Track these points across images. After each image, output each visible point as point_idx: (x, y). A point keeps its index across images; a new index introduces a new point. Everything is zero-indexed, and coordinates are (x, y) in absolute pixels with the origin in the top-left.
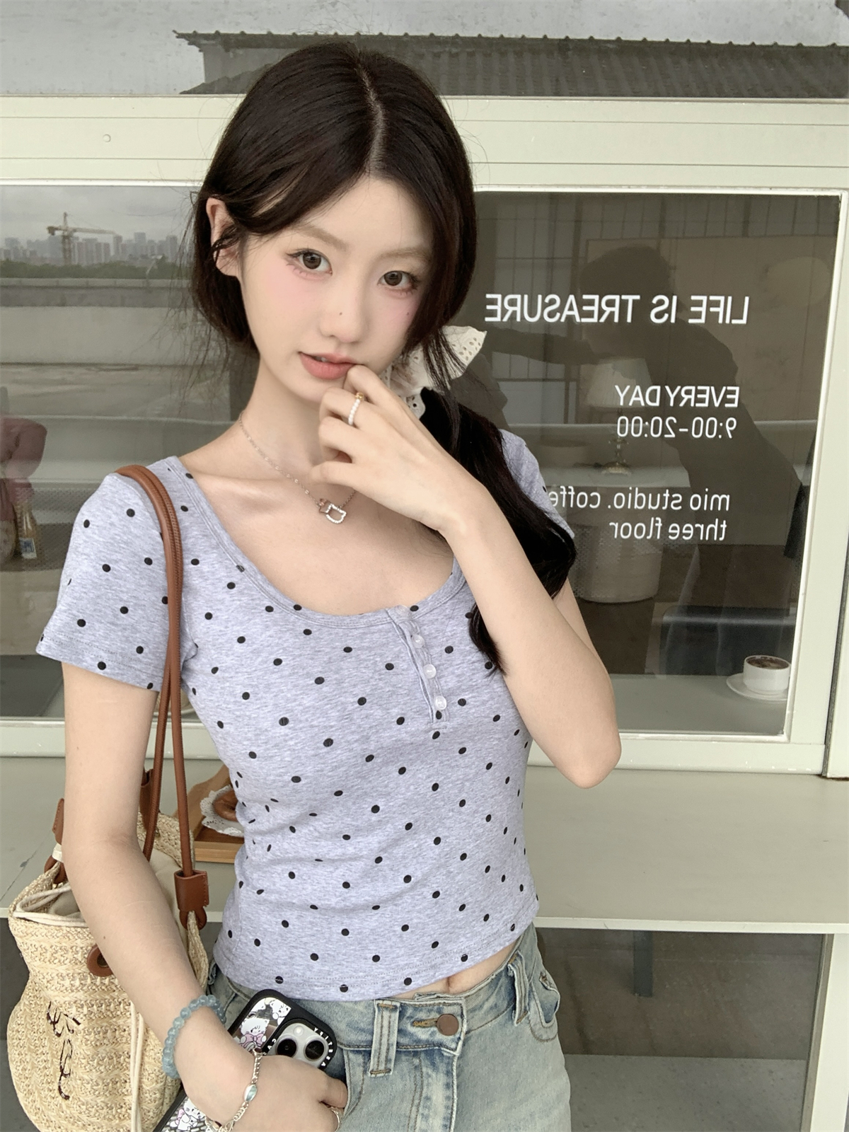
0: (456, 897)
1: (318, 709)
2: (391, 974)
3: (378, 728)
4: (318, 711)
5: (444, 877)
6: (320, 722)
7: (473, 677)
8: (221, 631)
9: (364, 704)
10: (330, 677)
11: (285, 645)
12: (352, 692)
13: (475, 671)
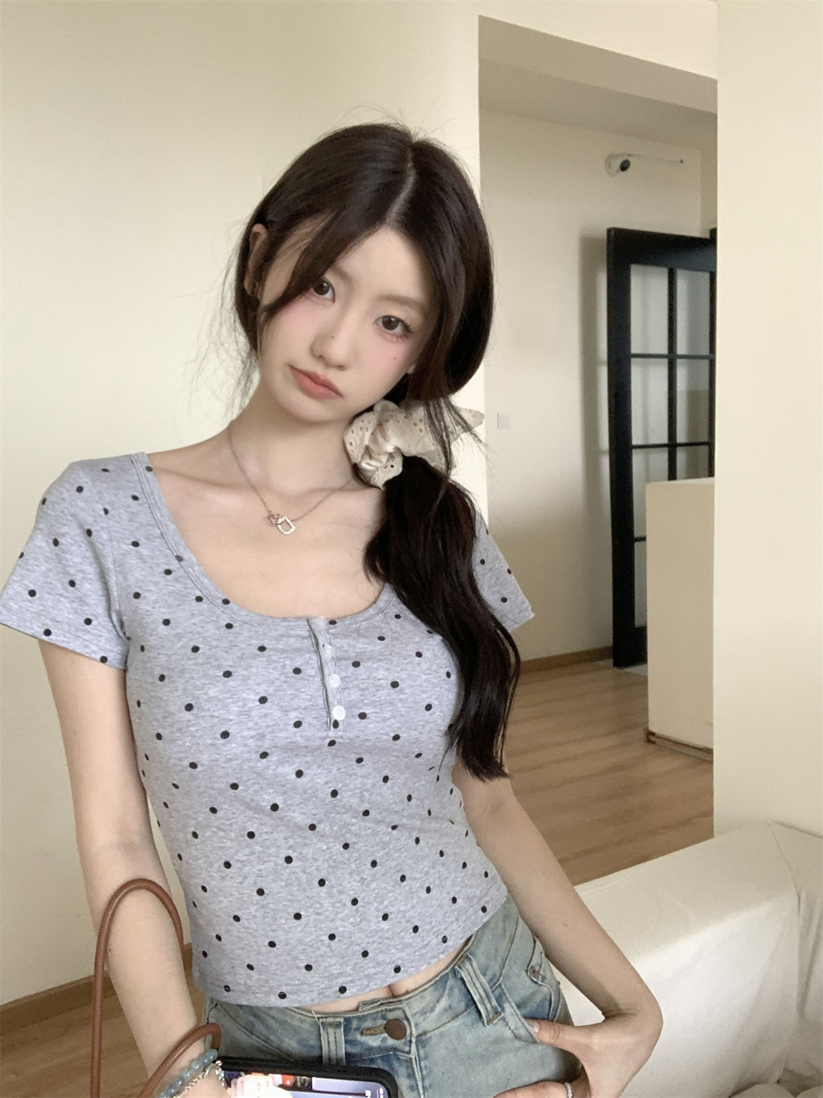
0: (377, 906)
1: (220, 701)
2: (325, 982)
3: (274, 728)
4: (220, 703)
6: (220, 714)
7: (377, 693)
8: (147, 611)
9: (264, 703)
10: (238, 673)
11: (206, 634)
12: (255, 690)
13: (379, 688)
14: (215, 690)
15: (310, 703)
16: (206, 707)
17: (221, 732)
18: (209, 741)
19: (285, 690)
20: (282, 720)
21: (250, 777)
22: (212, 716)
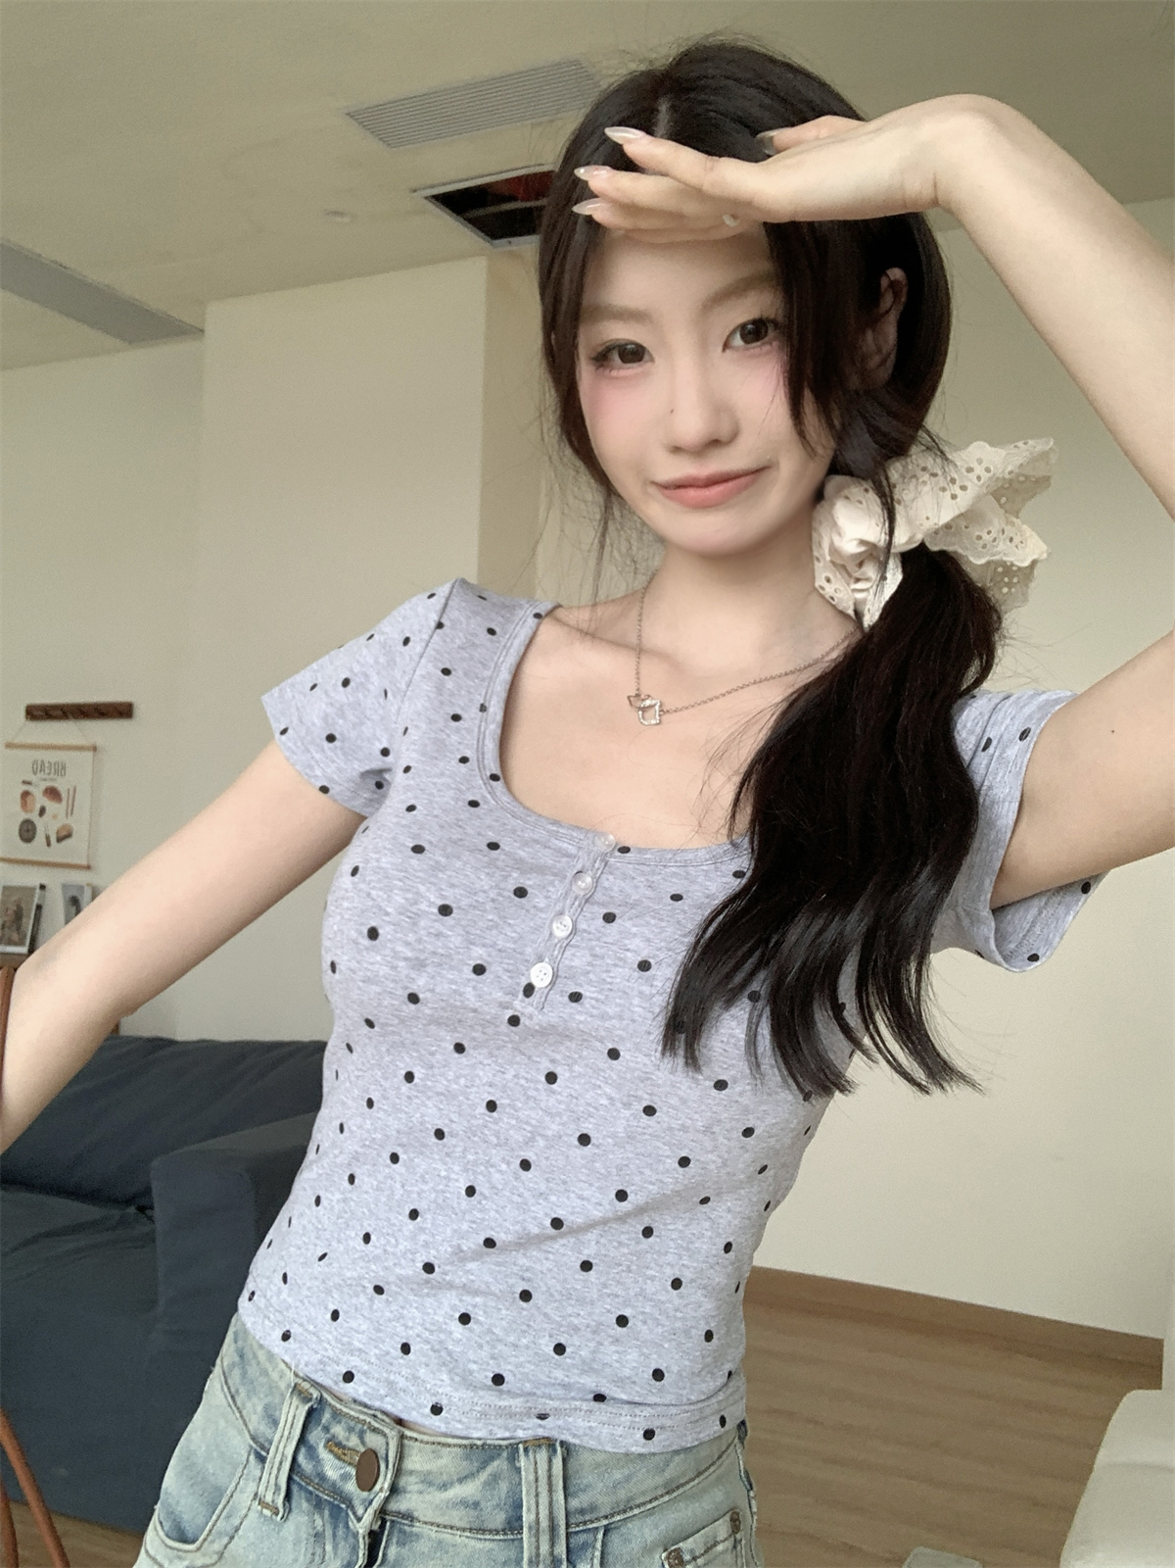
2: (337, 1351)
3: (444, 960)
5: (450, 1251)
6: (378, 897)
7: (613, 969)
10: (433, 855)
12: (442, 889)
13: (620, 962)
14: (391, 860)
16: (368, 878)
17: (369, 927)
22: (368, 895)
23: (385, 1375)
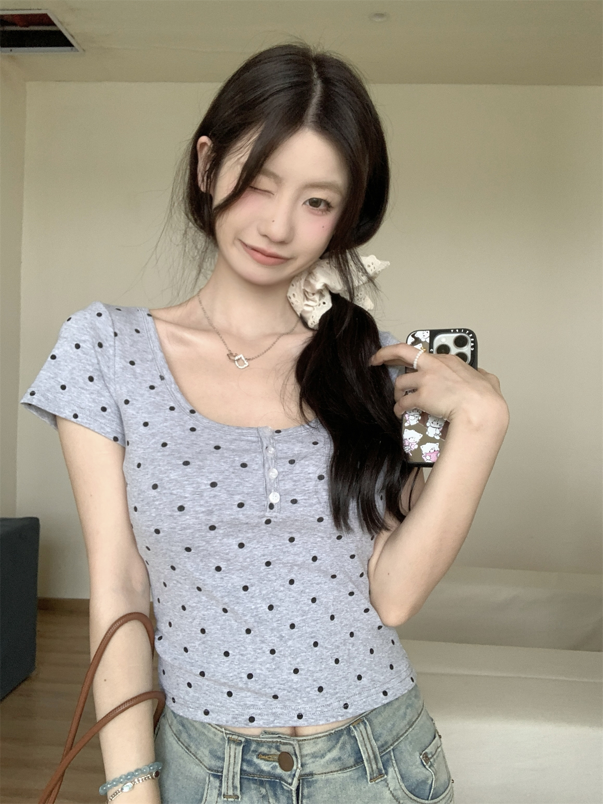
0: (289, 659)
1: (178, 482)
2: (239, 710)
3: (221, 506)
4: (179, 484)
5: (278, 639)
6: (178, 492)
7: (306, 484)
8: (133, 414)
9: (215, 487)
10: (195, 463)
11: (174, 434)
12: (208, 476)
13: (309, 480)
14: (175, 474)
15: (252, 490)
16: (167, 487)
17: (178, 506)
18: (169, 513)
19: (232, 479)
20: (228, 501)
21: (200, 545)
22: (171, 494)
23: (270, 711)
